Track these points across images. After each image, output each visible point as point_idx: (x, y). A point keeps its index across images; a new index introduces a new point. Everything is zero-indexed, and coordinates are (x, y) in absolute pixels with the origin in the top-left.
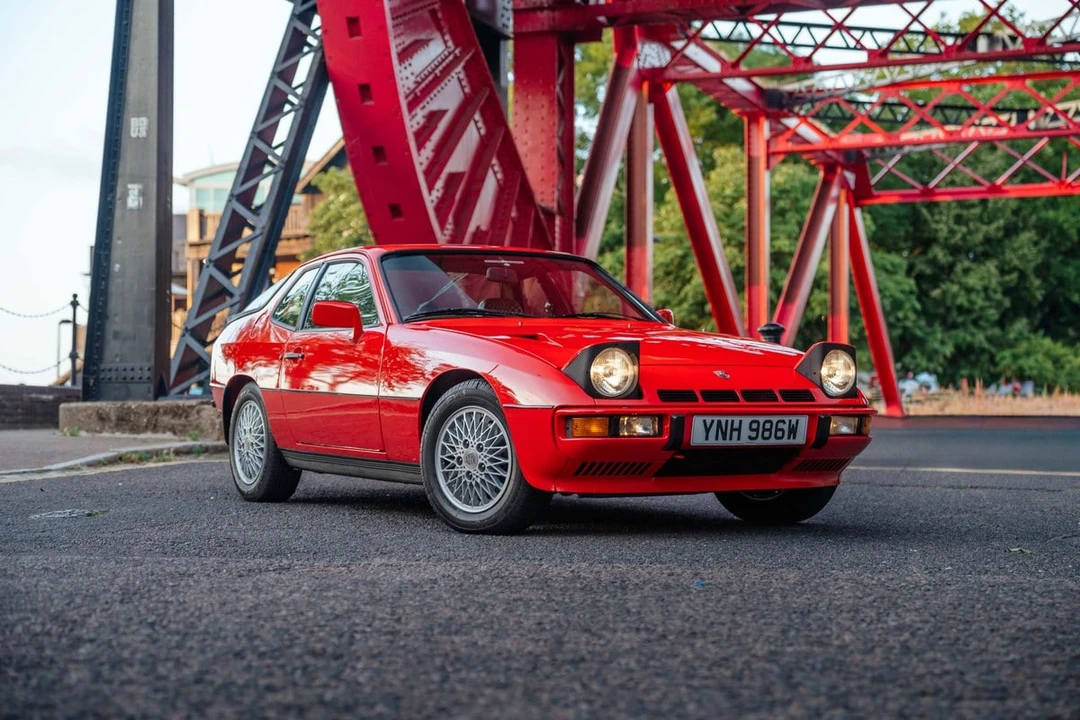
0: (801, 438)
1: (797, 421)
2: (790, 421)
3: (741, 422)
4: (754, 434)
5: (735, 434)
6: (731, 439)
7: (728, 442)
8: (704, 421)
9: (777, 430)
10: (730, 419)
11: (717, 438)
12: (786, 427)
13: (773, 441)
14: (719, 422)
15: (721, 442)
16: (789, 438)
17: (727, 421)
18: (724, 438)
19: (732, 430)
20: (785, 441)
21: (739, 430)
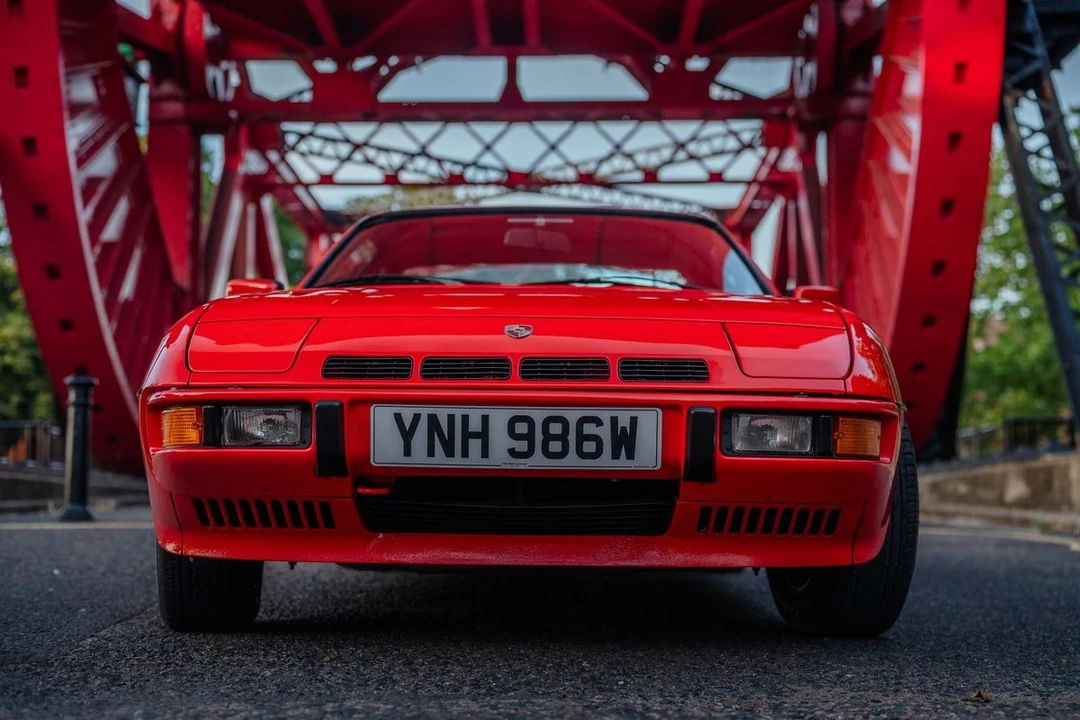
0: (649, 453)
1: (634, 421)
2: (614, 421)
3: (485, 419)
4: (522, 446)
5: (475, 445)
6: (465, 454)
7: (458, 461)
8: (398, 417)
9: (581, 438)
10: (458, 412)
11: (431, 452)
12: (605, 432)
13: (572, 461)
15: (440, 460)
16: (616, 456)
17: (451, 418)
18: (450, 453)
19: (467, 435)
20: (606, 462)
21: (484, 435)
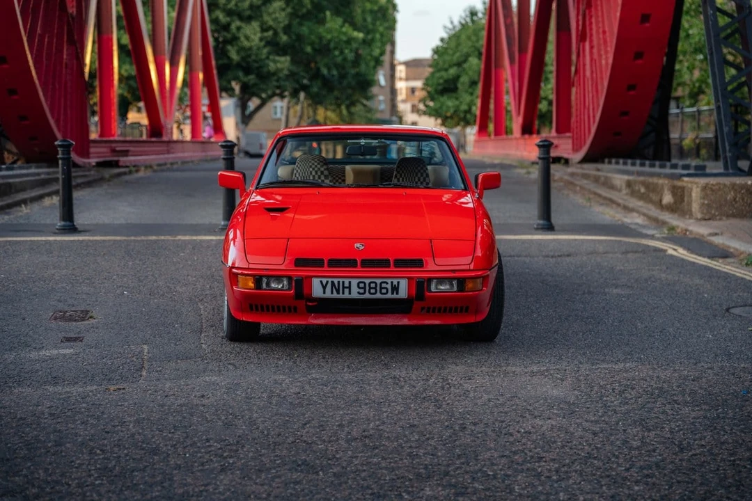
0: (403, 293)
1: (398, 283)
2: (392, 282)
3: (350, 282)
4: (362, 291)
5: (347, 291)
6: (343, 293)
7: (341, 296)
8: (321, 282)
9: (381, 288)
10: (341, 280)
11: (332, 293)
12: (389, 286)
13: (378, 296)
14: (333, 282)
15: (335, 295)
16: (393, 294)
17: (339, 282)
18: (338, 293)
19: (344, 287)
20: (389, 296)
21: (349, 288)
